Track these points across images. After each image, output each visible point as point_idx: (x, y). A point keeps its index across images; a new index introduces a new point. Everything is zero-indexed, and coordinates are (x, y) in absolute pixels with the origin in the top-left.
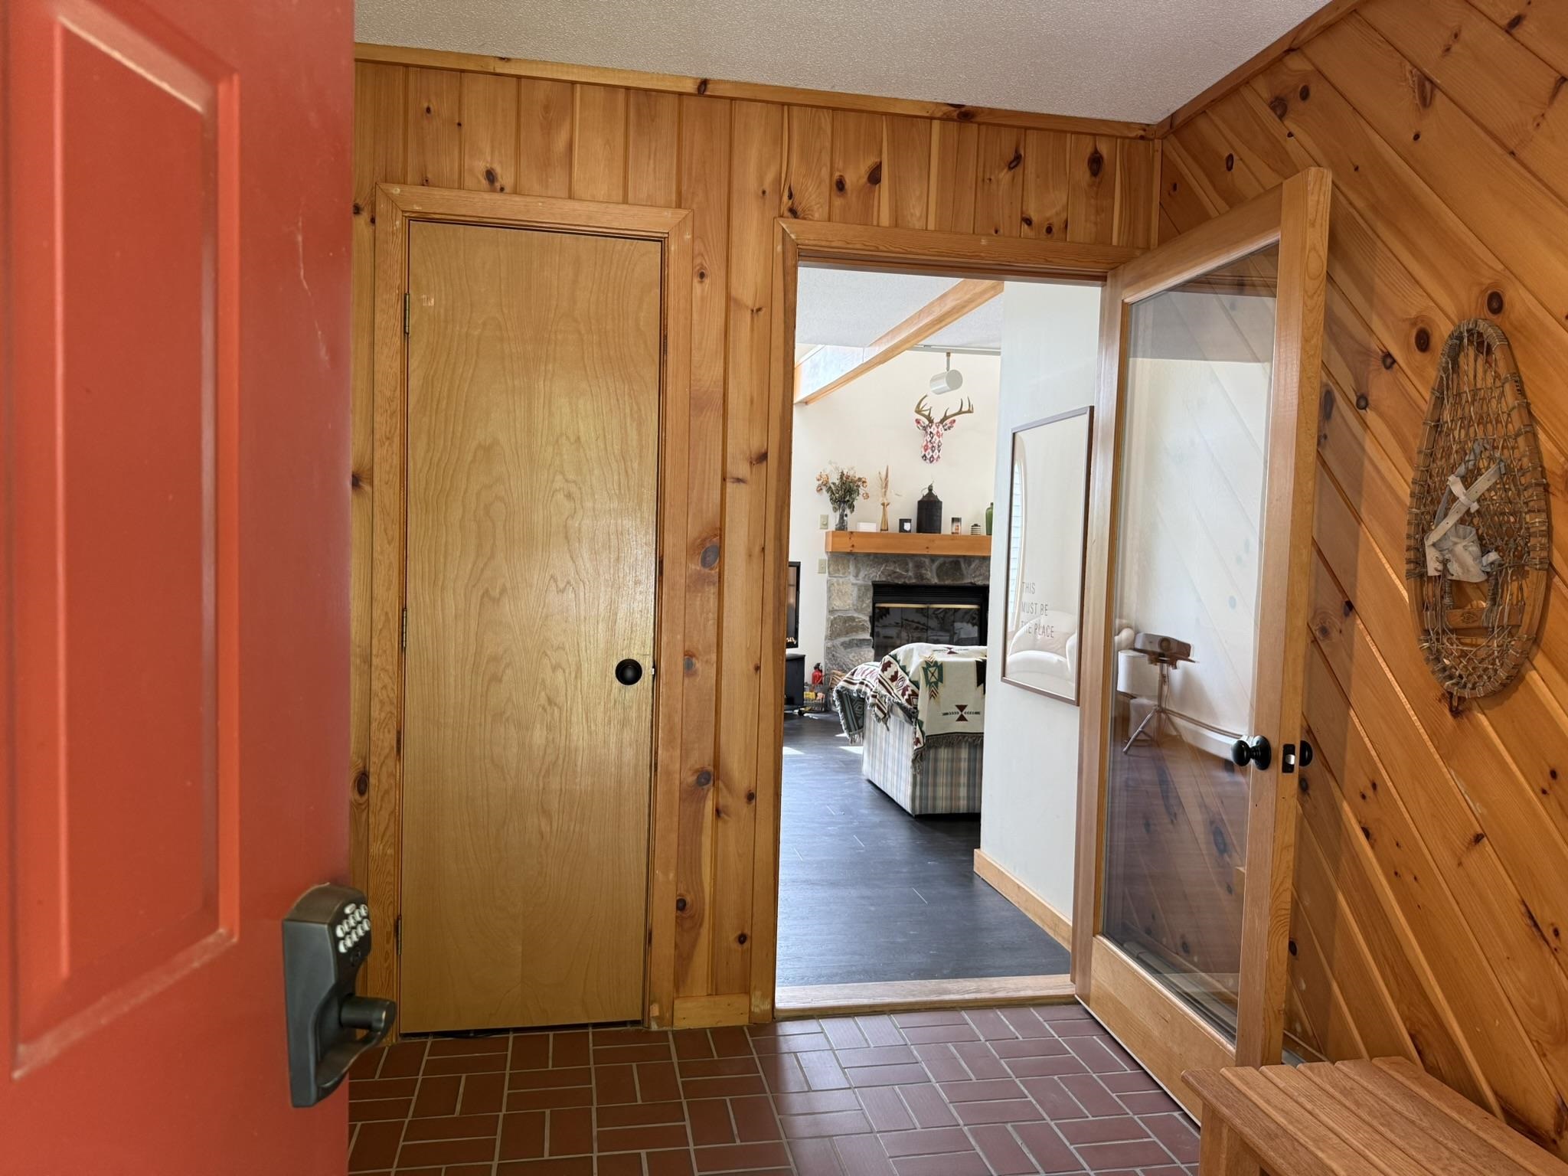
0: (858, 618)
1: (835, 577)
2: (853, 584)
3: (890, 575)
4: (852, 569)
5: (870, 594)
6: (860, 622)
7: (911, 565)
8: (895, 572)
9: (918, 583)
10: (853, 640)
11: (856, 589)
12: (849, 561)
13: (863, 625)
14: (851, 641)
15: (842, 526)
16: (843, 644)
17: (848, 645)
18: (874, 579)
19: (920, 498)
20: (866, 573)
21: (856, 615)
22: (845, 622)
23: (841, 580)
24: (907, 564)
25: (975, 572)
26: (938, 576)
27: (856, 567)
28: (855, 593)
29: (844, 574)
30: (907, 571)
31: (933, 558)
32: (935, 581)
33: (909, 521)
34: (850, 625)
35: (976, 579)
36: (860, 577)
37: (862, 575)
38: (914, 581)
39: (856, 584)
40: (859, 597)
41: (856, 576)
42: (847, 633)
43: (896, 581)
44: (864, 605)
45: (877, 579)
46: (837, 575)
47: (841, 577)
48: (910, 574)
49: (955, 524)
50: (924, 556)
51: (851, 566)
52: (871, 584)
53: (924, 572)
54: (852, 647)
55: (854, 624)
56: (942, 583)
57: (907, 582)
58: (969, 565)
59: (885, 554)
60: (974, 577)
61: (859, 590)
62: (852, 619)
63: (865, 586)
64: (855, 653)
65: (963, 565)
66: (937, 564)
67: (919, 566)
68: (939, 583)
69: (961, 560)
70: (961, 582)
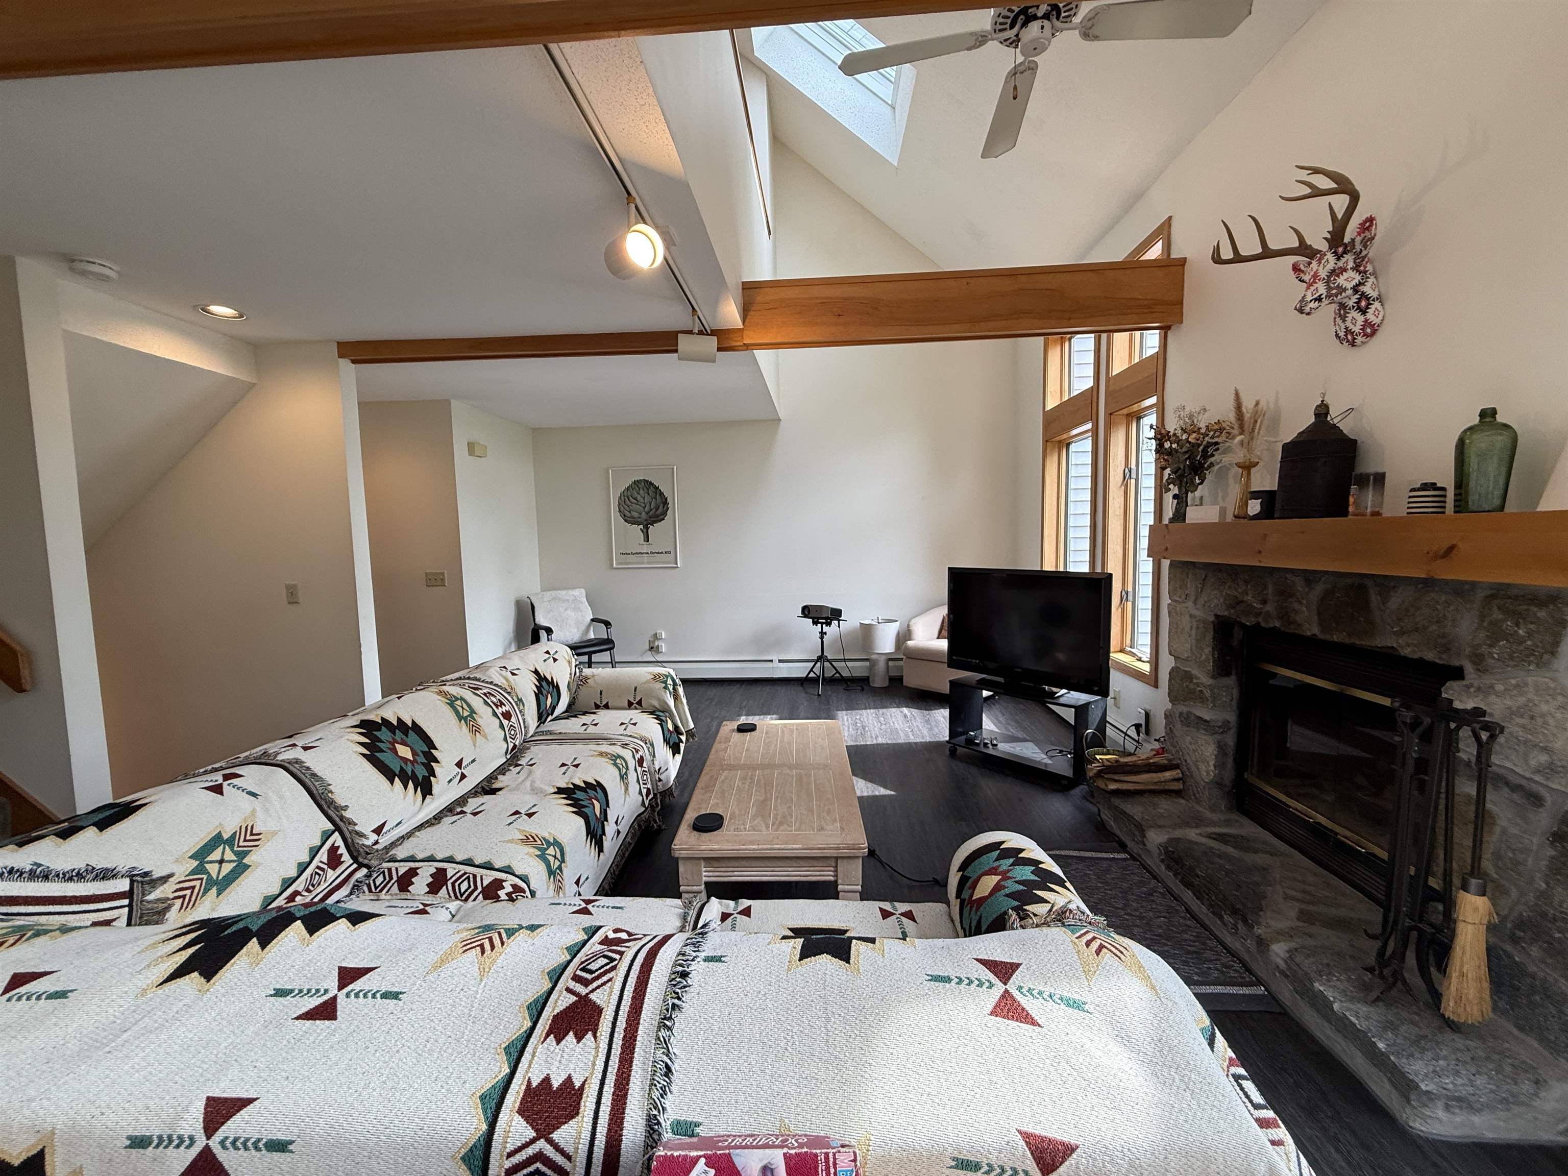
0: (1197, 678)
1: (1174, 601)
2: (1191, 616)
3: (1234, 607)
4: (1191, 588)
5: (1210, 636)
6: (1198, 685)
7: (1272, 589)
8: (1241, 602)
9: (1283, 628)
10: (1192, 713)
11: (1195, 625)
12: (1188, 575)
13: (1201, 691)
14: (1189, 715)
15: (1179, 516)
16: (1182, 715)
17: (1185, 721)
18: (1216, 611)
20: (1208, 598)
21: (1194, 671)
22: (1186, 680)
23: (1178, 608)
24: (1265, 588)
25: (1400, 619)
26: (1321, 621)
27: (1196, 587)
28: (1193, 633)
29: (1180, 596)
30: (1264, 602)
31: (1310, 577)
32: (1312, 629)
34: (1188, 687)
36: (1198, 606)
37: (1202, 601)
38: (1277, 624)
39: (1195, 617)
40: (1197, 641)
41: (1195, 603)
42: (1185, 700)
43: (1244, 620)
44: (1204, 657)
45: (1219, 612)
46: (1175, 598)
47: (1179, 602)
48: (1269, 607)
50: (1292, 571)
51: (1189, 585)
52: (1212, 618)
53: (1297, 606)
54: (1189, 725)
55: (1192, 686)
56: (1328, 637)
58: (1385, 601)
59: (1232, 566)
60: (1402, 633)
61: (1198, 627)
62: (1190, 677)
63: (1205, 622)
64: (1192, 737)
65: (1374, 599)
66: (1319, 589)
67: (1285, 593)
68: (1321, 636)
69: (1369, 583)
70: (1368, 643)
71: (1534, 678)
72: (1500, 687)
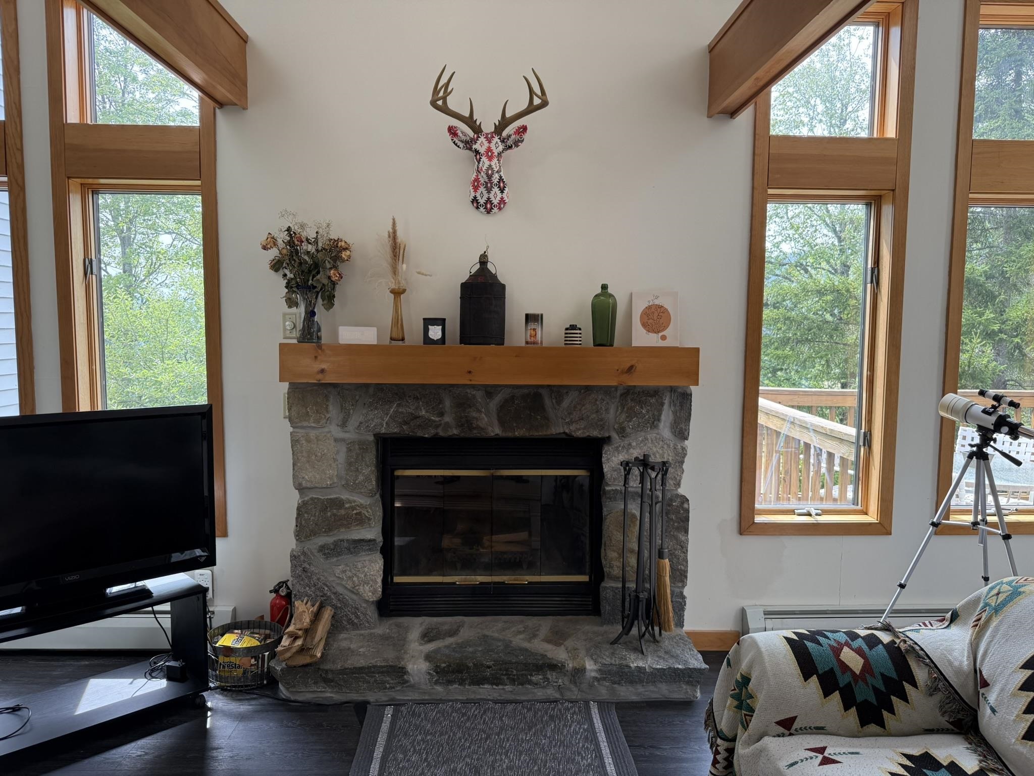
0: (350, 502)
1: (303, 427)
2: (336, 440)
3: (406, 423)
4: (334, 411)
5: (371, 457)
6: (353, 508)
7: (448, 403)
8: (417, 417)
9: (462, 435)
10: (342, 540)
11: (344, 449)
12: (327, 397)
13: (359, 514)
14: (336, 544)
15: (312, 336)
16: (322, 549)
17: (332, 551)
18: (377, 430)
19: (465, 278)
20: (361, 419)
21: (345, 496)
22: (324, 509)
23: (313, 434)
24: (441, 402)
25: (570, 414)
26: (502, 423)
27: (342, 408)
28: (342, 458)
29: (317, 421)
30: (441, 414)
31: (490, 391)
33: (441, 322)
34: (334, 515)
35: (573, 427)
36: (350, 428)
37: (353, 423)
38: (455, 431)
39: (343, 440)
40: (350, 464)
41: (343, 425)
42: (330, 530)
43: (420, 433)
44: (361, 478)
45: (383, 431)
46: (305, 424)
47: (314, 428)
48: (447, 419)
49: (532, 326)
51: (331, 408)
52: (371, 438)
53: (474, 414)
54: (339, 554)
55: (343, 512)
56: (509, 434)
57: (442, 434)
58: (559, 402)
59: (396, 385)
60: (569, 424)
61: (349, 450)
62: (338, 503)
63: (362, 444)
64: (347, 565)
65: (548, 402)
66: (498, 399)
67: (463, 404)
68: (504, 435)
69: (544, 392)
70: (545, 433)
71: (652, 435)
72: (634, 444)
